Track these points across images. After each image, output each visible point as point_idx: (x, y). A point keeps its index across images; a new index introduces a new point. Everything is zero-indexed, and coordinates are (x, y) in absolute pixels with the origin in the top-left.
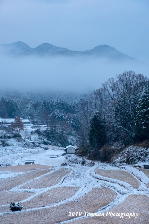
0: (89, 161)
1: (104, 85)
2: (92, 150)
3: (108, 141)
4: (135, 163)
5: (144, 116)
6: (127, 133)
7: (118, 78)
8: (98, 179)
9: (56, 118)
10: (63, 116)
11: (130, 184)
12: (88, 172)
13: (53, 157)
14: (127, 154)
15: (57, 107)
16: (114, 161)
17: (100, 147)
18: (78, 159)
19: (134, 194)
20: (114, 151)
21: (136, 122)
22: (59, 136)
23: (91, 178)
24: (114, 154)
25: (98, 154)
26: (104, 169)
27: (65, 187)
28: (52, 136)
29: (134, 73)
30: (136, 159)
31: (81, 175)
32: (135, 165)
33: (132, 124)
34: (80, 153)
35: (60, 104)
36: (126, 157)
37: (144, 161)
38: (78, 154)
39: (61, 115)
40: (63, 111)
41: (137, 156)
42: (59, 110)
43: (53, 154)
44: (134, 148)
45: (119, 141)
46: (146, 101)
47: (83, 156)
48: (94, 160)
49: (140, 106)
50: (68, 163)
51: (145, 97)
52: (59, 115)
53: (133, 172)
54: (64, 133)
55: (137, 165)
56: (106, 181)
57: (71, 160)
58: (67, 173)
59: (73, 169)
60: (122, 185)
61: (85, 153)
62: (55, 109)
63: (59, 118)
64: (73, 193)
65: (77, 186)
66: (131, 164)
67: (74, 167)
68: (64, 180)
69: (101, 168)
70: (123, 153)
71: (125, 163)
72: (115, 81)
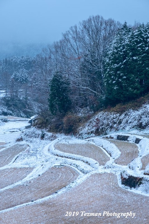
0: (50, 134)
1: (65, 36)
2: (53, 120)
3: (74, 107)
4: (106, 134)
5: (116, 73)
6: (95, 95)
7: (82, 26)
8: (57, 155)
9: (19, 81)
10: (27, 77)
11: (96, 160)
12: (47, 147)
13: (14, 132)
14: (95, 123)
15: (23, 66)
16: (80, 133)
17: (64, 115)
18: (36, 132)
19: (98, 173)
20: (81, 120)
21: (105, 82)
22: (23, 104)
23: (50, 155)
24: (80, 124)
25: (61, 124)
26: (67, 143)
27: (15, 169)
28: (14, 105)
29: (102, 18)
30: (107, 129)
31: (38, 152)
32: (106, 136)
33: (101, 84)
34: (39, 125)
35: (27, 61)
36: (95, 126)
37: (117, 130)
38: (36, 125)
39: (25, 76)
40: (30, 70)
41: (108, 125)
42: (25, 70)
43: (14, 127)
44: (105, 114)
45: (87, 106)
46: (117, 53)
47: (43, 128)
48: (57, 132)
49: (109, 60)
50: (24, 137)
51: (116, 48)
52: (23, 77)
53: (104, 145)
54: (29, 100)
55: (108, 136)
56: (68, 158)
57: (28, 133)
58: (21, 151)
59: (31, 145)
60: (87, 162)
61: (45, 123)
62: (19, 68)
63: (23, 80)
64: (25, 175)
65: (32, 166)
66: (101, 135)
67: (31, 142)
68: (15, 160)
69: (64, 142)
70: (91, 122)
71: (94, 133)
72: (78, 30)
